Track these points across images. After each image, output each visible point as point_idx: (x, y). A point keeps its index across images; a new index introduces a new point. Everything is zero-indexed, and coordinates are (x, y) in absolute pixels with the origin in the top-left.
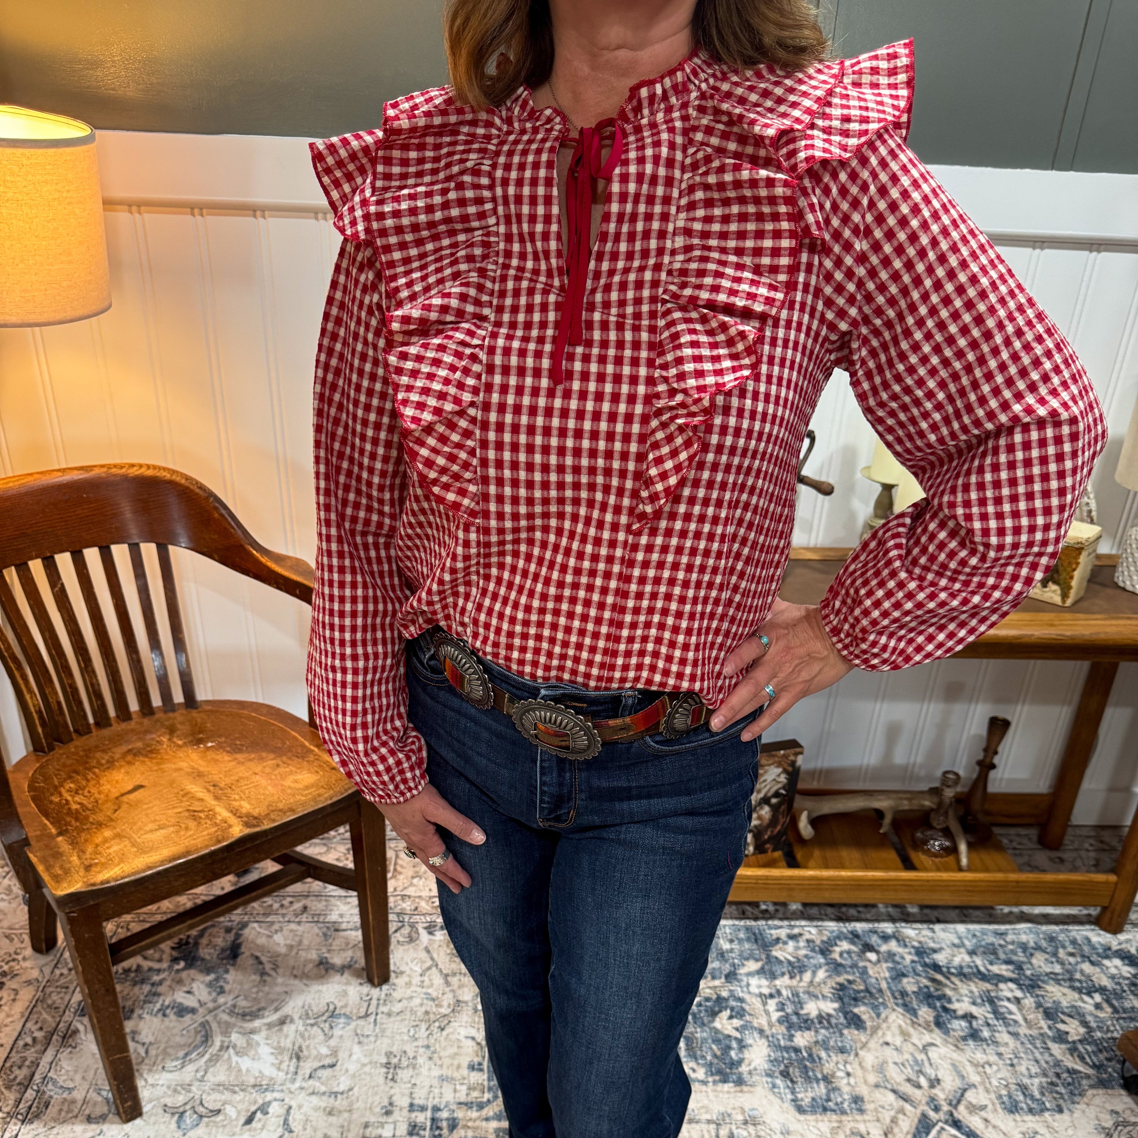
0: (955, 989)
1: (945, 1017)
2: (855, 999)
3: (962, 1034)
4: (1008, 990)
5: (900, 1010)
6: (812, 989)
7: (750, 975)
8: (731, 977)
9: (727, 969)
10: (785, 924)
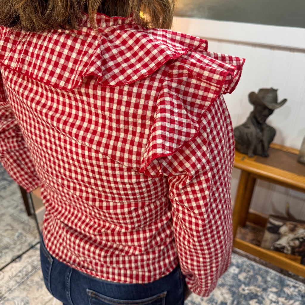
7: (272, 292)
8: (265, 290)
9: (265, 286)
10: (295, 281)
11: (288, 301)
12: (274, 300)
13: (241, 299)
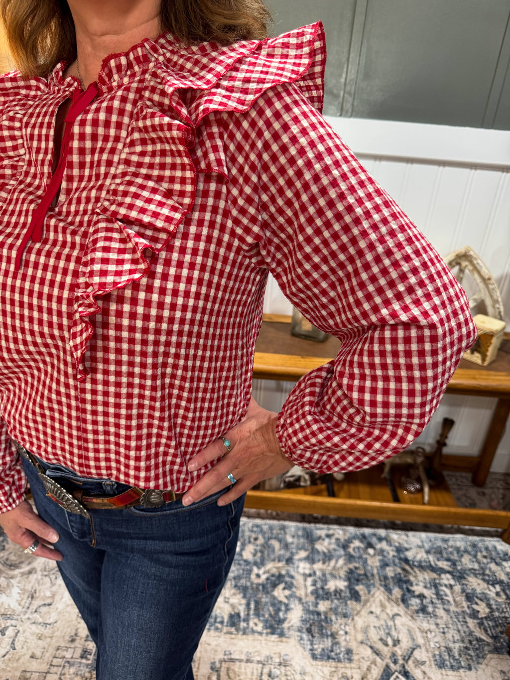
0: (416, 577)
1: (408, 595)
2: (358, 580)
3: (416, 608)
4: (446, 579)
5: (382, 589)
6: (334, 572)
7: (300, 560)
8: (289, 561)
9: (288, 555)
10: (325, 526)
11: (327, 564)
12: (307, 572)
13: (260, 596)
